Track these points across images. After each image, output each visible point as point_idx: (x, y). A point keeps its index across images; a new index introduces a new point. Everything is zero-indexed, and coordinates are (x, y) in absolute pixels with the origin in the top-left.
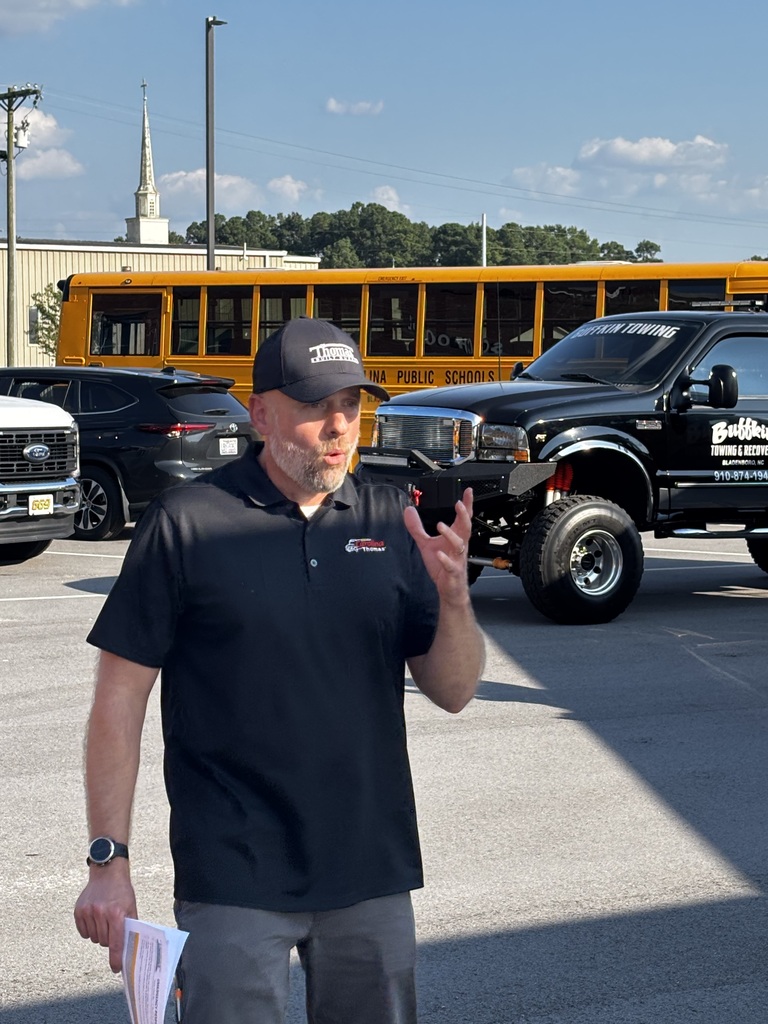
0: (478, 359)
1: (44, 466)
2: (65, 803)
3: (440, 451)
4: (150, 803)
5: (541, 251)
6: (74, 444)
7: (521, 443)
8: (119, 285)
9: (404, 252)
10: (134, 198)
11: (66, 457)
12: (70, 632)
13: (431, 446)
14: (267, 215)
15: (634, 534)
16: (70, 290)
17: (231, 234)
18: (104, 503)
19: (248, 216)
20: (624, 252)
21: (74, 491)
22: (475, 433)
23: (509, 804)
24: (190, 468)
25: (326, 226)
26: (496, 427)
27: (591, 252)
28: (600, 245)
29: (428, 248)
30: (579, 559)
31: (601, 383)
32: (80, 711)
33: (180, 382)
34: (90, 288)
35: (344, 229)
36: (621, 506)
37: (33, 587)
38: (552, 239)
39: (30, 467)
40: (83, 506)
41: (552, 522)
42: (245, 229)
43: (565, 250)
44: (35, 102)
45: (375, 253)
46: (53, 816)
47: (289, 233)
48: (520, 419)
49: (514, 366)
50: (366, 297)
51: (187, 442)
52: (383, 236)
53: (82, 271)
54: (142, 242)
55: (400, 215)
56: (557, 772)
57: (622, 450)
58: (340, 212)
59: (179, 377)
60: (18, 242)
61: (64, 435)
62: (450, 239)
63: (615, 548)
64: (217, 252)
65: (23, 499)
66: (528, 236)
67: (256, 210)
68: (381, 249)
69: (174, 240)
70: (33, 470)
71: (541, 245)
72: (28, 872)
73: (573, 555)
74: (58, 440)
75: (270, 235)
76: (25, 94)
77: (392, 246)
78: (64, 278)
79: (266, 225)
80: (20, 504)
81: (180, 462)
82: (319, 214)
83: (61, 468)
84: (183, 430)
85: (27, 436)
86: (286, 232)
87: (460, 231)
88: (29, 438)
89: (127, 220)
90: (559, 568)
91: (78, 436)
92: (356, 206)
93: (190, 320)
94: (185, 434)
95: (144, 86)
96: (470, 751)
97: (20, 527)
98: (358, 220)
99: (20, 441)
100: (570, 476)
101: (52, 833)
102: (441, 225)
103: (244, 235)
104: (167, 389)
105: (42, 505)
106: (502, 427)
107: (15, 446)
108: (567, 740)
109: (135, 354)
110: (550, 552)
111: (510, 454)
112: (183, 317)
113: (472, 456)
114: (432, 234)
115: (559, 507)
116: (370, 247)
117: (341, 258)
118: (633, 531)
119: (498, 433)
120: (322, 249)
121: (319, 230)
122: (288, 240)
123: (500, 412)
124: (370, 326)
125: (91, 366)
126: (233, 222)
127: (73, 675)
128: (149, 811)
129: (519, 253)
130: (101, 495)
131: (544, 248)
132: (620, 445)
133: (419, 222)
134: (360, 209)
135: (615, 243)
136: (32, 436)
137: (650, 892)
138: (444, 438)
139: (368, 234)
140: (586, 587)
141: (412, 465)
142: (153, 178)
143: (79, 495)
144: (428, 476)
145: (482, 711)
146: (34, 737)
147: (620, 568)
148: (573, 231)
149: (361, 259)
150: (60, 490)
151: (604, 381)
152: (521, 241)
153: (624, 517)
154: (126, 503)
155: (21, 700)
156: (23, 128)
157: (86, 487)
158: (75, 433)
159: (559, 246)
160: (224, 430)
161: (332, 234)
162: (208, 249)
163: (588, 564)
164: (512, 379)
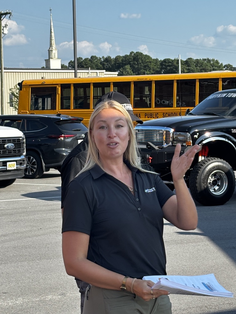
0: (175, 108)
1: (12, 151)
2: (18, 274)
3: (159, 142)
4: (49, 273)
5: (201, 68)
6: (23, 143)
7: (188, 139)
8: (40, 84)
9: (150, 69)
10: (48, 52)
11: (20, 148)
12: (22, 212)
13: (155, 140)
14: (98, 57)
15: (232, 172)
16: (22, 86)
17: (85, 64)
18: (36, 165)
19: (91, 58)
20: (233, 68)
21: (24, 160)
22: (171, 135)
23: (182, 271)
24: (67, 151)
25: (120, 60)
26: (179, 133)
27: (220, 68)
28: (224, 65)
29: (159, 68)
30: (211, 181)
31: (218, 116)
32: (24, 241)
33: (63, 119)
34: (30, 85)
35: (127, 61)
36: (227, 161)
37: (9, 196)
38: (206, 63)
39: (7, 152)
40: (28, 166)
41: (201, 168)
42: (90, 63)
43: (210, 67)
44: (10, 17)
45: (139, 70)
46: (13, 279)
47: (107, 64)
48: (188, 130)
49: (186, 111)
50: (132, 86)
51: (66, 142)
52: (142, 64)
53: (26, 79)
54: (51, 68)
55: (148, 56)
56: (201, 259)
57: (227, 140)
58: (125, 55)
59: (63, 117)
60: (5, 69)
61: (20, 140)
62: (167, 64)
63: (225, 177)
64: (78, 71)
65: (5, 164)
66: (196, 63)
67: (94, 55)
68: (141, 69)
69: (63, 67)
70: (8, 153)
71: (201, 66)
72: (3, 299)
73: (209, 180)
74: (17, 142)
75: (99, 64)
76: (6, 14)
77: (145, 68)
78: (20, 82)
79: (98, 61)
80: (4, 166)
81: (64, 149)
82: (118, 56)
83: (19, 152)
84: (64, 137)
85: (6, 140)
86: (105, 63)
87: (171, 61)
88: (7, 141)
89: (45, 60)
90: (204, 185)
91: (25, 140)
92: (131, 53)
93: (67, 96)
94: (65, 139)
95: (51, 10)
96: (169, 253)
97: (4, 174)
98: (132, 58)
99: (3, 142)
100: (207, 150)
101: (12, 285)
102: (164, 59)
103: (90, 65)
104: (58, 122)
105: (12, 166)
106: (181, 133)
107: (2, 144)
108: (205, 248)
109: (47, 109)
110: (200, 179)
111: (184, 143)
112: (65, 95)
113: (170, 144)
114: (160, 62)
115: (203, 162)
116: (137, 68)
117: (126, 73)
118: (231, 171)
119: (180, 135)
120: (119, 69)
121: (118, 62)
122: (106, 66)
123: (180, 127)
124: (134, 97)
125: (31, 114)
126: (86, 60)
127: (22, 228)
128: (48, 276)
129: (193, 69)
130: (35, 162)
131: (203, 67)
132: (226, 139)
133: (155, 58)
134: (133, 54)
135: (229, 64)
136: (8, 140)
137: (233, 302)
138: (160, 138)
139: (136, 63)
140: (214, 192)
141: (148, 147)
142: (55, 44)
143: (26, 162)
144: (154, 152)
145: (174, 238)
146: (7, 250)
147: (227, 184)
148: (213, 60)
149: (134, 73)
150: (18, 160)
151: (219, 115)
152: (194, 64)
153: (228, 165)
154: (44, 165)
155: (3, 237)
156: (5, 27)
157: (29, 159)
158: (24, 139)
159: (208, 66)
160: (80, 137)
161: (122, 63)
162: (75, 70)
163: (214, 183)
164: (186, 115)
